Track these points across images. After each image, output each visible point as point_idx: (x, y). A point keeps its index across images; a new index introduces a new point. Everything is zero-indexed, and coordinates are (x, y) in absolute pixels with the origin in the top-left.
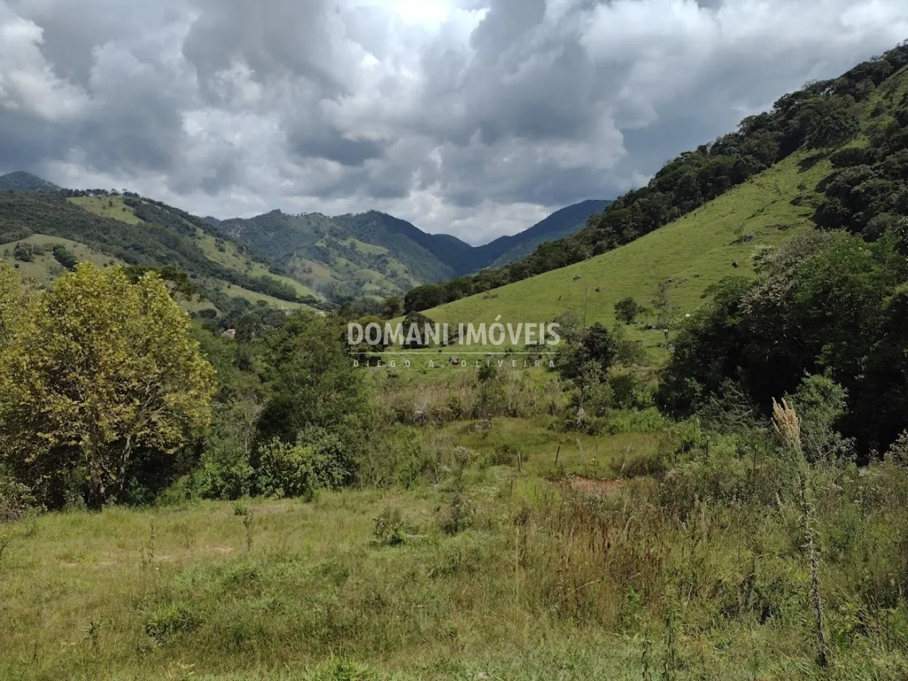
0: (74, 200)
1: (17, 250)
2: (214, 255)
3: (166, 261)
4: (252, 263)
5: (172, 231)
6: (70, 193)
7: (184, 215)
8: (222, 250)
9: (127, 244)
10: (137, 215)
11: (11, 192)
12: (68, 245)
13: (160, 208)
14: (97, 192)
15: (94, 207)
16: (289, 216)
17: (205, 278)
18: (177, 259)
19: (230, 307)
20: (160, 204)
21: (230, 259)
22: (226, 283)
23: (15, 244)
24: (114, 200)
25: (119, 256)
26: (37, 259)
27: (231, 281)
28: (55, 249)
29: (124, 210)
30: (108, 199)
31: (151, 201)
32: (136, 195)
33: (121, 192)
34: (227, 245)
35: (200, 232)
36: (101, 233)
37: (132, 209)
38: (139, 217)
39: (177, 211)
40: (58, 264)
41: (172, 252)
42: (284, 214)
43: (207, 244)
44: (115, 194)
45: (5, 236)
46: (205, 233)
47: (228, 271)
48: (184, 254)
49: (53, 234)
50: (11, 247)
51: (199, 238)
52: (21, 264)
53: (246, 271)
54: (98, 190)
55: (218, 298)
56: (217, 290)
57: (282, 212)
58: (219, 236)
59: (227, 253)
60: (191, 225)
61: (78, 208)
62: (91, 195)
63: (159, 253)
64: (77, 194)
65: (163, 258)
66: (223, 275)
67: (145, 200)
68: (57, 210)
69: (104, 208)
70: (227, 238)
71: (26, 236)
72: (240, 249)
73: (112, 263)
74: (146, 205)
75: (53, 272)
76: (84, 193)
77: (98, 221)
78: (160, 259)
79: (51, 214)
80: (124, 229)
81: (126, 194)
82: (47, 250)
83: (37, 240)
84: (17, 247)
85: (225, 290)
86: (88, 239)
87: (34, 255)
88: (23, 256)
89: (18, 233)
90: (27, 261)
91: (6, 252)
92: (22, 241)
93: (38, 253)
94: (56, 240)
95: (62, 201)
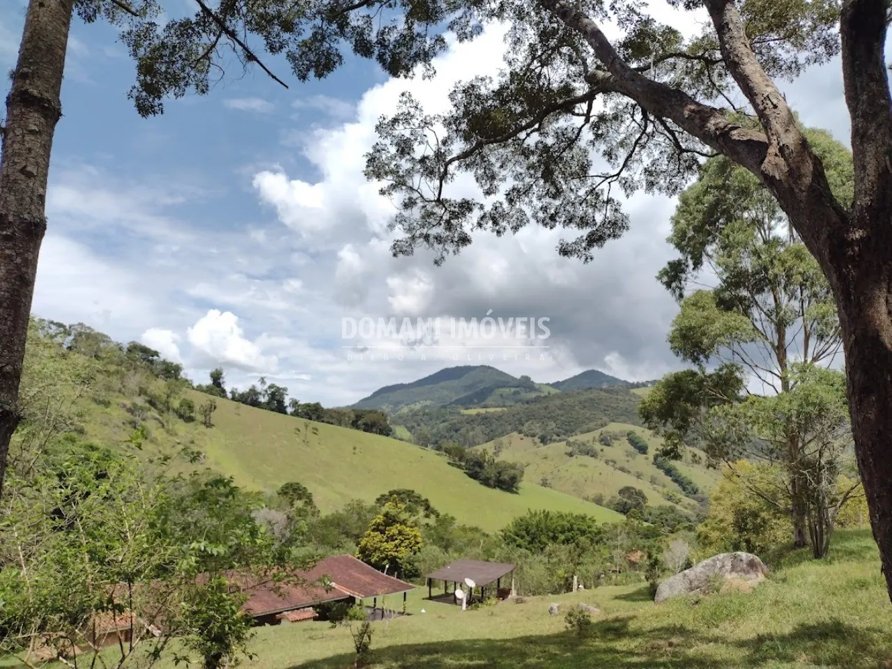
0: (636, 391)
1: (602, 437)
6: (633, 386)
11: (590, 388)
12: (638, 431)
23: (600, 431)
26: (616, 443)
28: (628, 435)
40: (632, 449)
45: (591, 425)
49: (624, 422)
50: (596, 434)
52: (605, 448)
61: (639, 397)
62: (650, 386)
64: (638, 386)
68: (625, 401)
71: (606, 425)
75: (628, 454)
76: (643, 385)
79: (621, 404)
82: (622, 436)
83: (614, 428)
84: (601, 434)
87: (613, 441)
88: (606, 441)
89: (599, 422)
90: (609, 445)
91: (594, 438)
92: (604, 429)
93: (616, 439)
94: (628, 427)
95: (627, 394)
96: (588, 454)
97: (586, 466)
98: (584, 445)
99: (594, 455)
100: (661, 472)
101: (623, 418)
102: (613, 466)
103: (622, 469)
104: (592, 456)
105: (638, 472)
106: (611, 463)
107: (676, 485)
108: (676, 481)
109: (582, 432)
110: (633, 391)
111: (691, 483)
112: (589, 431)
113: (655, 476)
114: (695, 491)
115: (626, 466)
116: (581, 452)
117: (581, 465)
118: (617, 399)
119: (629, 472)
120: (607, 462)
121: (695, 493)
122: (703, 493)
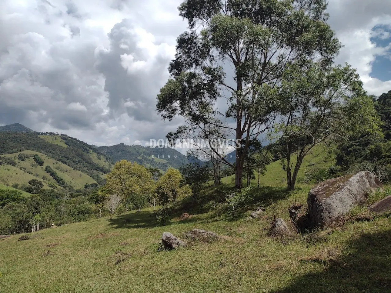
0: (41, 136)
1: (20, 156)
2: (96, 161)
3: (78, 163)
4: (111, 165)
5: (80, 151)
6: (39, 134)
7: (85, 144)
8: (99, 159)
9: (62, 155)
10: (66, 143)
11: (16, 132)
12: (40, 155)
13: (75, 141)
14: (51, 134)
15: (49, 140)
16: (127, 146)
17: (92, 171)
18: (82, 162)
19: (103, 183)
20: (75, 139)
21: (103, 163)
22: (101, 173)
23: (19, 153)
24: (57, 137)
25: (59, 160)
26: (27, 160)
27: (103, 172)
28: (34, 156)
29: (61, 141)
30: (55, 136)
31: (72, 138)
32: (66, 135)
33: (60, 134)
34: (102, 157)
35: (91, 151)
36: (52, 150)
37: (64, 141)
38: (67, 144)
39: (82, 142)
40: (35, 163)
41: (80, 159)
42: (125, 145)
43: (94, 156)
44: (58, 135)
45: (15, 150)
46: (93, 152)
47: (102, 168)
48: (85, 160)
49: (33, 150)
50: (17, 154)
51: (91, 154)
52: (21, 162)
53: (109, 168)
54: (51, 133)
55: (98, 178)
56: (97, 175)
57: (124, 144)
58: (99, 153)
59: (101, 160)
60: (87, 148)
61: (42, 139)
62: (48, 135)
63: (74, 159)
64: (42, 134)
65: (76, 161)
66: (100, 170)
67: (69, 137)
68: (35, 140)
69: (53, 140)
70: (102, 154)
71: (23, 150)
72: (107, 159)
73: (56, 163)
74: (70, 140)
75: (33, 165)
76: (45, 134)
77: (51, 145)
78: (75, 162)
79: (32, 142)
80: (61, 149)
81: (62, 135)
82: (31, 157)
83: (27, 152)
84: (20, 155)
85: (100, 176)
86: (47, 152)
87: (26, 158)
88: (21, 158)
89: (19, 149)
90: (23, 160)
91: (15, 156)
92: (22, 152)
93: (28, 158)
94: (35, 153)
95: (36, 137)
96: (11, 164)
97: (9, 170)
98: (9, 159)
99: (14, 164)
100: (48, 174)
101: (32, 148)
102: (24, 171)
103: (29, 172)
104: (13, 165)
105: (36, 174)
106: (23, 169)
107: (55, 181)
108: (55, 178)
109: (8, 153)
110: (39, 136)
111: (62, 180)
112: (12, 153)
113: (45, 176)
114: (63, 183)
115: (31, 171)
116: (7, 163)
117: (6, 169)
118: (30, 139)
119: (32, 174)
120: (21, 169)
121: (63, 184)
122: (67, 184)
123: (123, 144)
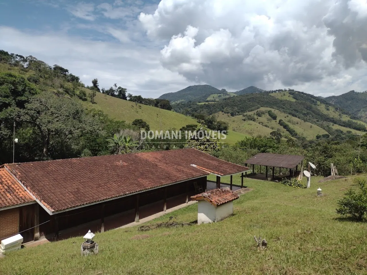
0: (271, 94)
1: (257, 113)
2: (325, 112)
3: (307, 115)
4: (342, 115)
5: (308, 103)
6: (270, 92)
7: (312, 96)
8: (328, 110)
9: (292, 109)
10: (294, 98)
11: (252, 93)
12: (273, 110)
13: (302, 94)
14: (279, 91)
15: (279, 96)
16: (359, 93)
17: (322, 122)
18: (311, 114)
19: (335, 133)
20: (302, 93)
21: (332, 113)
22: (332, 124)
23: (257, 110)
24: (285, 93)
25: (290, 114)
26: (263, 115)
27: (334, 122)
28: (269, 112)
29: (289, 96)
30: (283, 93)
31: (299, 92)
32: (293, 90)
33: (288, 90)
34: (330, 107)
35: (319, 103)
36: (282, 106)
37: (292, 96)
38: (295, 99)
39: (309, 95)
40: (270, 117)
41: (308, 111)
42: (356, 92)
43: (322, 108)
44: (286, 91)
45: (253, 108)
46: (321, 103)
47: (333, 118)
48: (313, 112)
49: (267, 107)
50: (255, 111)
51: (318, 105)
52: (259, 117)
53: (340, 118)
54: (280, 90)
55: (329, 129)
56: (328, 126)
57: (355, 91)
58: (327, 104)
59: (331, 111)
60: (315, 100)
61: (273, 97)
62: (277, 92)
63: (304, 112)
64: (272, 92)
65: (305, 114)
66: (330, 120)
67: (296, 92)
68: (267, 98)
69: (282, 96)
70: (330, 105)
71: (259, 108)
72: (336, 109)
73: (288, 116)
74: (297, 94)
75: (268, 120)
76: (275, 92)
77: (281, 101)
78: (304, 114)
79: (266, 100)
80: (290, 103)
81: (290, 90)
82: (266, 113)
83: (263, 109)
84: (257, 112)
85: (331, 126)
86: (279, 108)
87: (262, 114)
88: (259, 115)
89: (256, 107)
90: (260, 116)
91: (254, 113)
92: (259, 110)
94: (269, 109)
95: (268, 95)
96: (251, 120)
97: (251, 125)
98: (250, 116)
99: (254, 120)
100: (282, 127)
101: (266, 105)
102: (262, 125)
103: (266, 126)
104: (253, 121)
105: (272, 127)
106: (261, 123)
107: (288, 132)
108: (288, 130)
109: (249, 111)
110: (270, 94)
111: (294, 131)
112: (252, 111)
113: (279, 128)
114: (296, 134)
115: (268, 125)
116: (249, 119)
117: (249, 124)
118: (264, 98)
119: (268, 127)
120: (259, 123)
121: (296, 136)
122: (299, 135)
123: (353, 91)
